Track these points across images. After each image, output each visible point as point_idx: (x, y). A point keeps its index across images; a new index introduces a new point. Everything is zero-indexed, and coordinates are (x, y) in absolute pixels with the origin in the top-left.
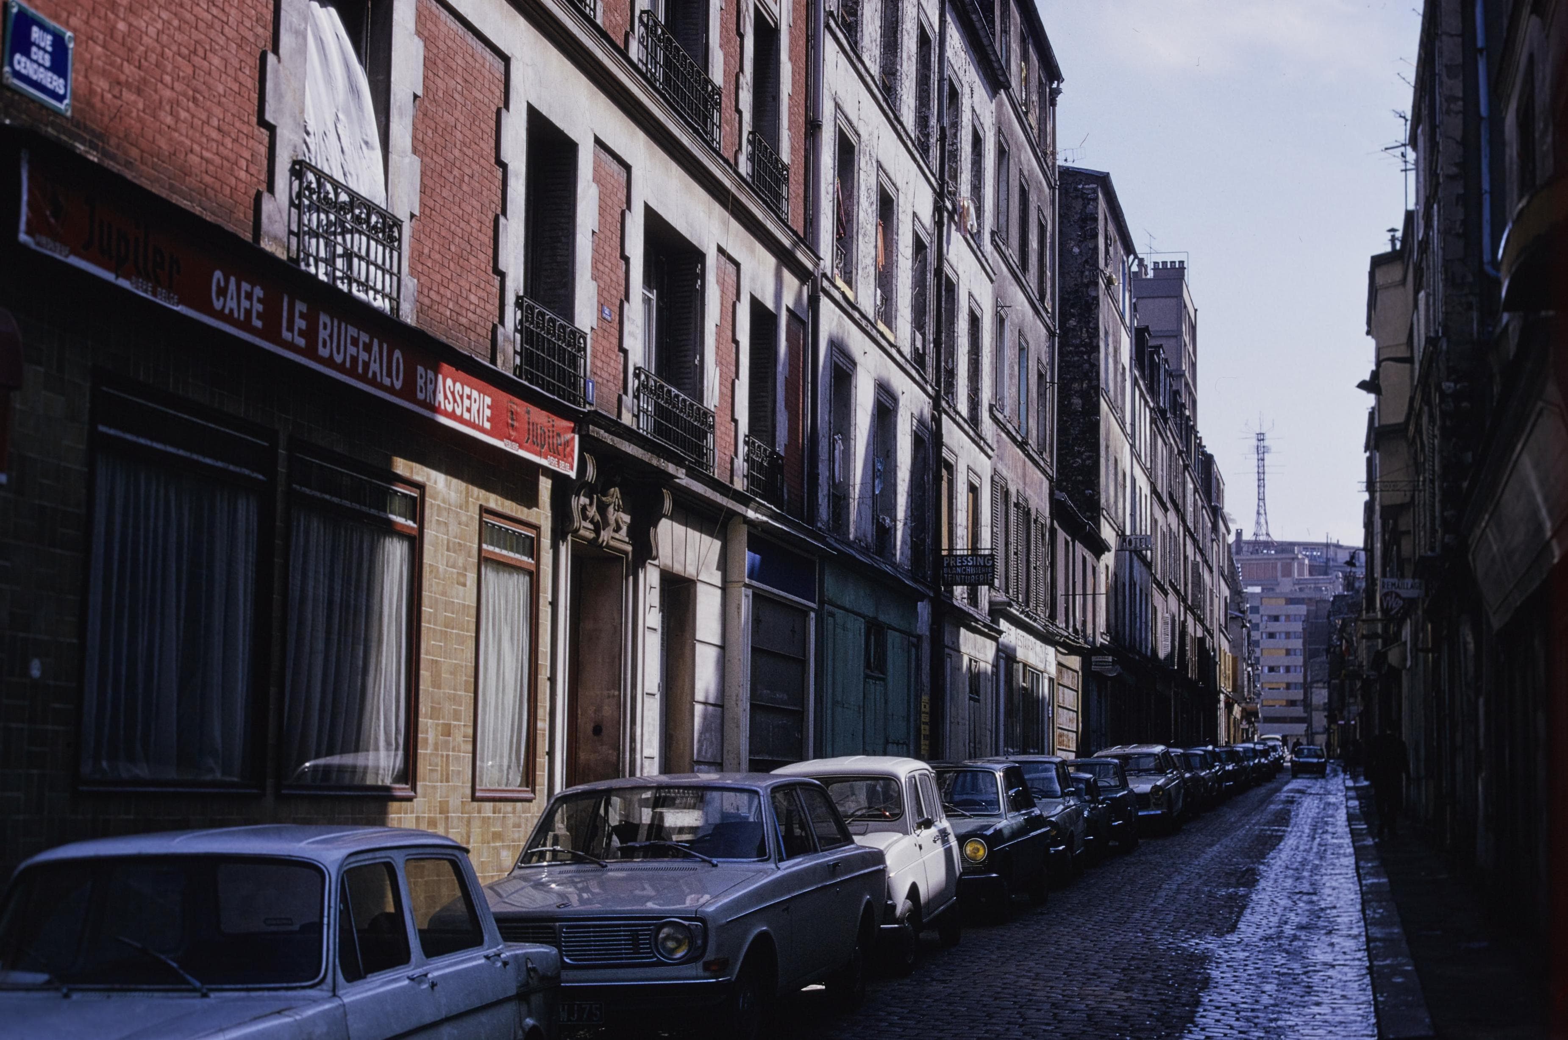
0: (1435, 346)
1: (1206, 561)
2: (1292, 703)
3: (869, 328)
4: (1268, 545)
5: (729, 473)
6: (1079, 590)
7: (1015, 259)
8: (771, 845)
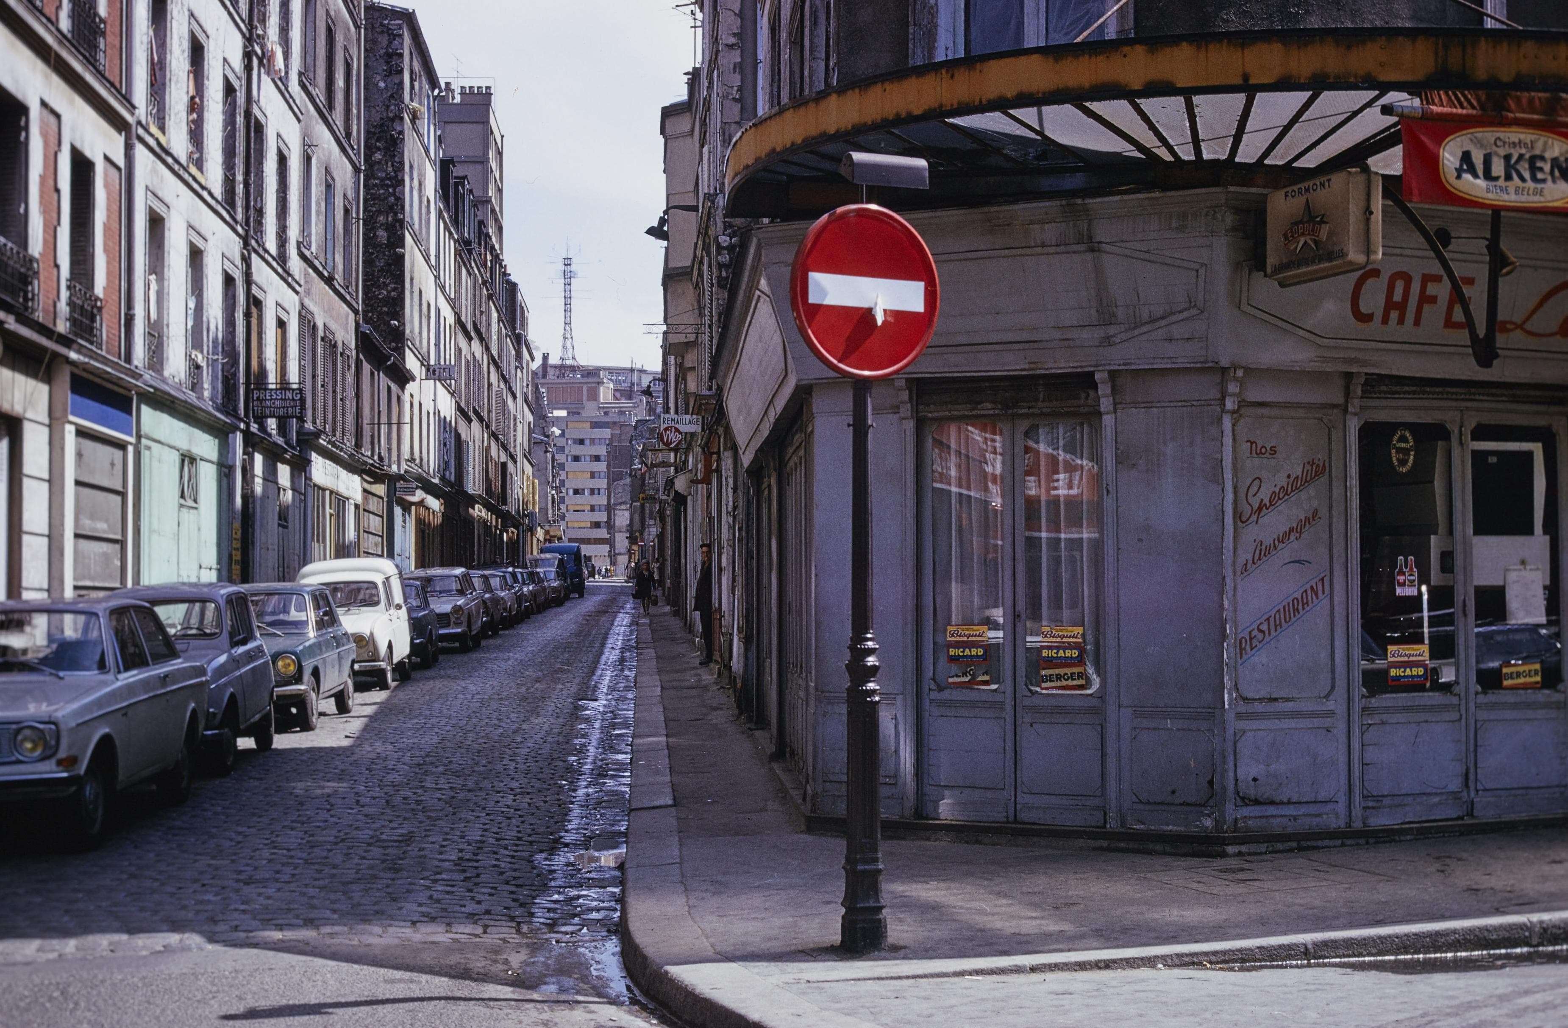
0: (713, 202)
1: (510, 389)
2: (597, 525)
3: (181, 172)
4: (573, 369)
5: (52, 316)
6: (384, 419)
7: (321, 98)
8: (110, 660)
